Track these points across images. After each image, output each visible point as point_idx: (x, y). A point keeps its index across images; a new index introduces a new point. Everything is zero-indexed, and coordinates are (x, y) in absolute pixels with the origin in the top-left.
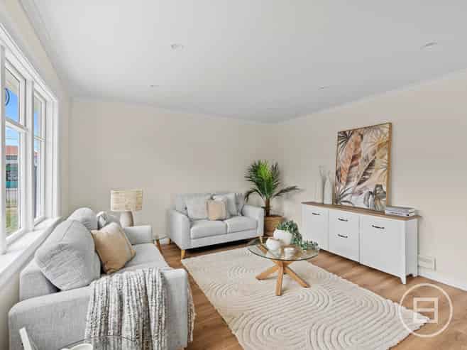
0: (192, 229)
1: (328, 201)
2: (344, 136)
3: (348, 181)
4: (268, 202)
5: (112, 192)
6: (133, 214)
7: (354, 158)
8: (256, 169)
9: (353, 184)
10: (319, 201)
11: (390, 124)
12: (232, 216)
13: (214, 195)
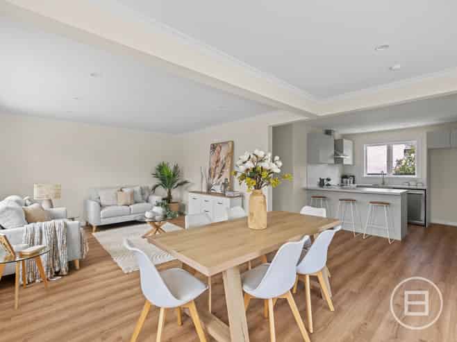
0: (102, 212)
1: (205, 190)
2: (214, 147)
3: (214, 177)
4: (169, 193)
5: (35, 185)
6: (53, 201)
7: (217, 162)
8: (161, 168)
9: (216, 178)
10: (200, 190)
11: (233, 142)
12: (136, 203)
13: (123, 188)
